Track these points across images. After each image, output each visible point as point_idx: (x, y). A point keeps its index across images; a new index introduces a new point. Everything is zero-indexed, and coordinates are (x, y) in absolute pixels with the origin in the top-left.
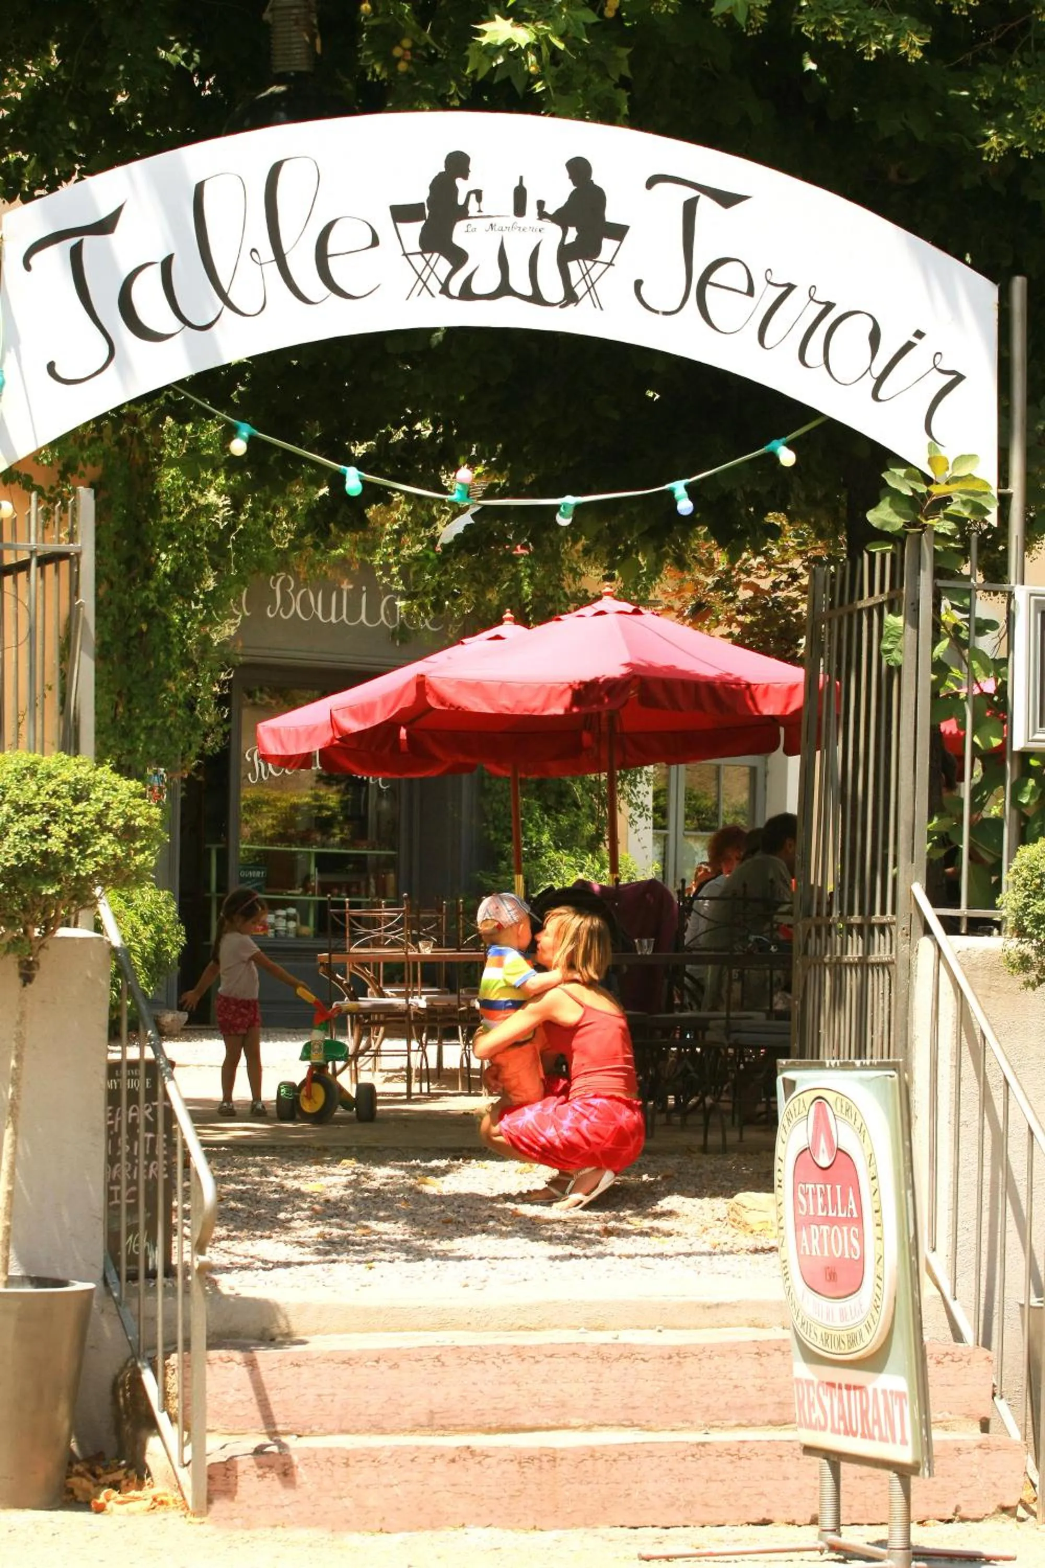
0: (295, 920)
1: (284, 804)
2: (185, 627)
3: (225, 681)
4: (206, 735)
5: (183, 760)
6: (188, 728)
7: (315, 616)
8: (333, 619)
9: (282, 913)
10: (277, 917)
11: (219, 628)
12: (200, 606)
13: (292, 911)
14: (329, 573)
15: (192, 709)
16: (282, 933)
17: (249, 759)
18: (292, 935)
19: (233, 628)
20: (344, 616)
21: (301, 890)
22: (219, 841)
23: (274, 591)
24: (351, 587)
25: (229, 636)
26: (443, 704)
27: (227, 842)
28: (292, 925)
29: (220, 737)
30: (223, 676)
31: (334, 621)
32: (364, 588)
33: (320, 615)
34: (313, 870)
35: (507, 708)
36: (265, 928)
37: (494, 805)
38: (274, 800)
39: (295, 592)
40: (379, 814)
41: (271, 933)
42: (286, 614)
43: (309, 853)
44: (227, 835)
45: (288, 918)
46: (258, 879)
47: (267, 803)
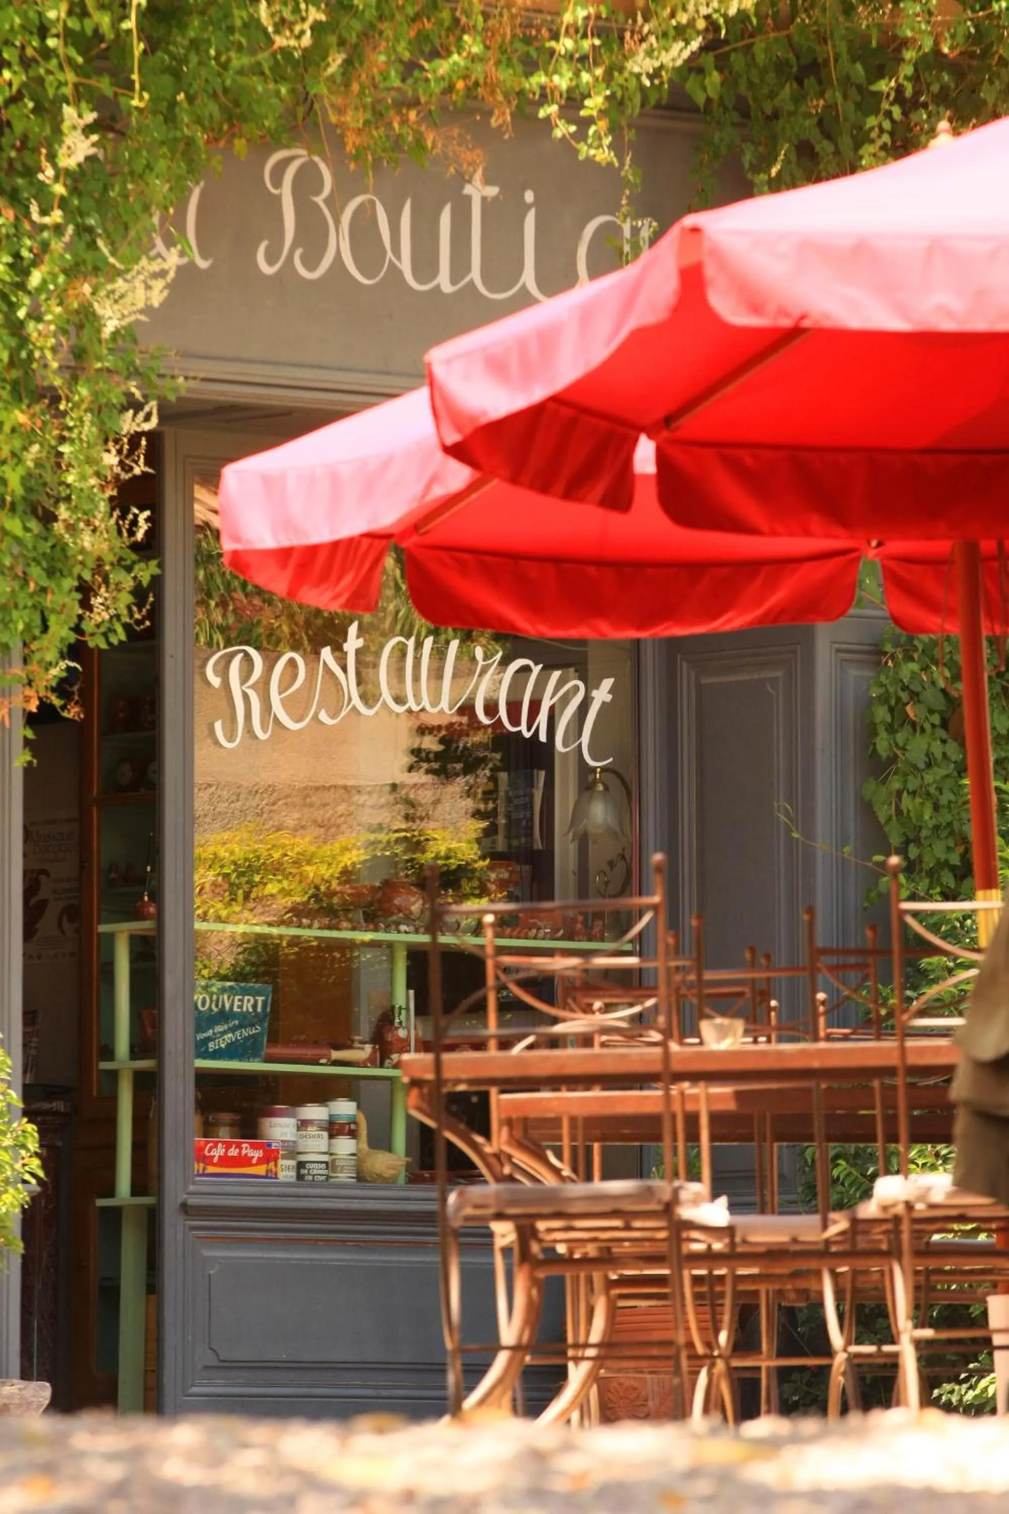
0: (353, 1134)
1: (326, 872)
2: (21, 286)
3: (135, 438)
4: (85, 591)
5: (25, 661)
6: (36, 572)
7: (395, 272)
8: (444, 281)
9: (315, 1112)
10: (303, 1124)
11: (120, 284)
12: (57, 216)
13: (345, 1108)
14: (430, 138)
15: (48, 518)
16: (318, 1171)
17: (216, 681)
18: (345, 1176)
19: (158, 285)
20: (475, 274)
21: (368, 1048)
22: (137, 915)
23: (279, 198)
24: (492, 191)
25: (148, 310)
26: (756, 308)
27: (159, 917)
28: (345, 1146)
29: (126, 598)
30: (129, 424)
31: (447, 288)
32: (529, 196)
33: (406, 266)
34: (403, 996)
35: (950, 314)
36: (270, 1156)
37: (907, 802)
38: (297, 863)
39: (336, 204)
40: (583, 841)
41: (286, 1171)
42: (311, 267)
43: (390, 945)
44: (157, 897)
45: (334, 1129)
46: (245, 1020)
47: (277, 869)
